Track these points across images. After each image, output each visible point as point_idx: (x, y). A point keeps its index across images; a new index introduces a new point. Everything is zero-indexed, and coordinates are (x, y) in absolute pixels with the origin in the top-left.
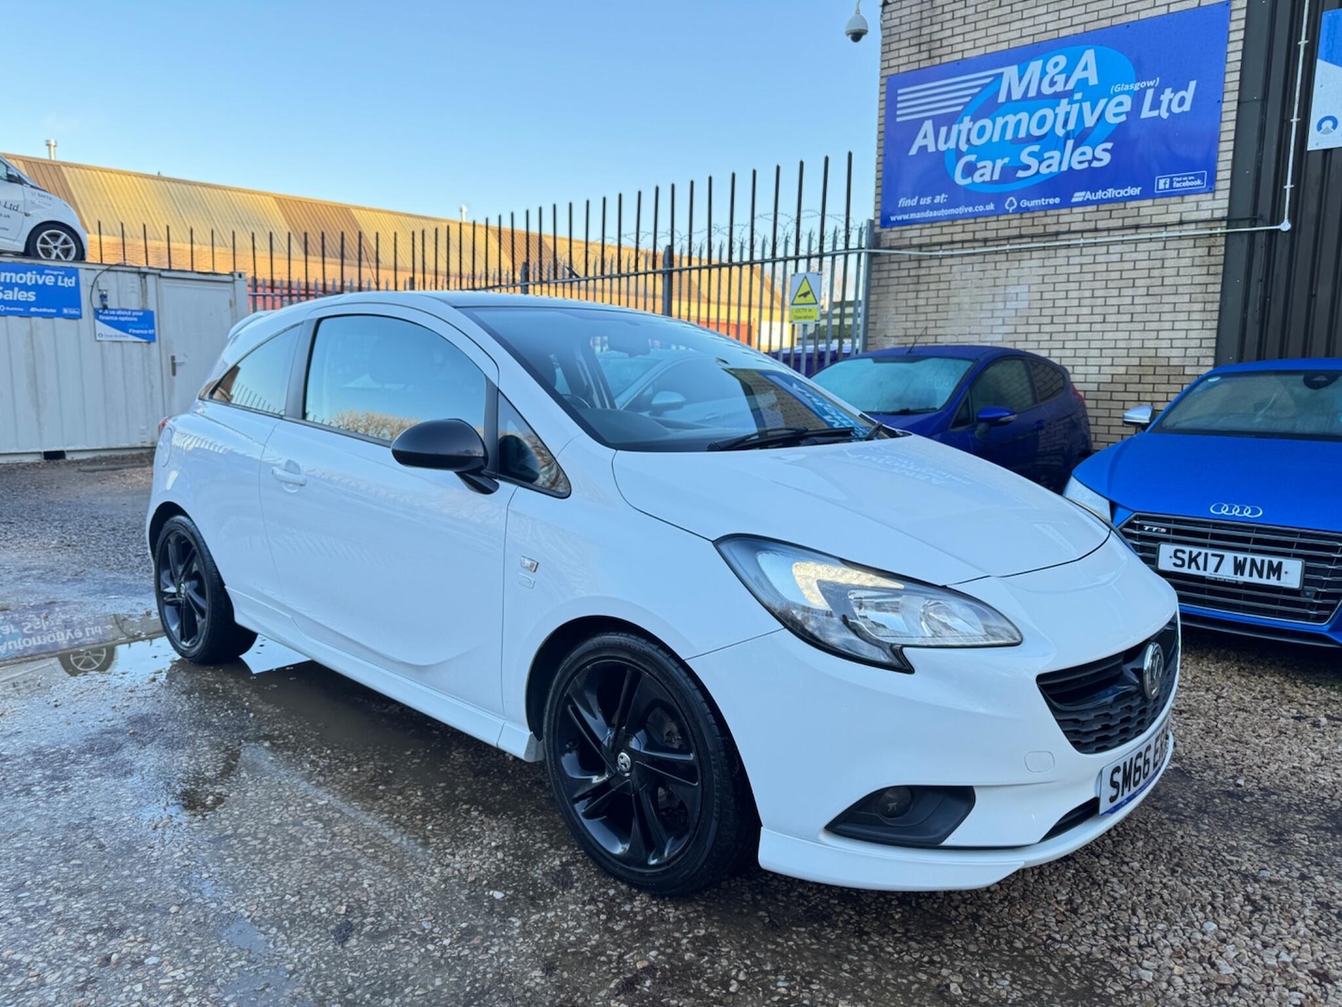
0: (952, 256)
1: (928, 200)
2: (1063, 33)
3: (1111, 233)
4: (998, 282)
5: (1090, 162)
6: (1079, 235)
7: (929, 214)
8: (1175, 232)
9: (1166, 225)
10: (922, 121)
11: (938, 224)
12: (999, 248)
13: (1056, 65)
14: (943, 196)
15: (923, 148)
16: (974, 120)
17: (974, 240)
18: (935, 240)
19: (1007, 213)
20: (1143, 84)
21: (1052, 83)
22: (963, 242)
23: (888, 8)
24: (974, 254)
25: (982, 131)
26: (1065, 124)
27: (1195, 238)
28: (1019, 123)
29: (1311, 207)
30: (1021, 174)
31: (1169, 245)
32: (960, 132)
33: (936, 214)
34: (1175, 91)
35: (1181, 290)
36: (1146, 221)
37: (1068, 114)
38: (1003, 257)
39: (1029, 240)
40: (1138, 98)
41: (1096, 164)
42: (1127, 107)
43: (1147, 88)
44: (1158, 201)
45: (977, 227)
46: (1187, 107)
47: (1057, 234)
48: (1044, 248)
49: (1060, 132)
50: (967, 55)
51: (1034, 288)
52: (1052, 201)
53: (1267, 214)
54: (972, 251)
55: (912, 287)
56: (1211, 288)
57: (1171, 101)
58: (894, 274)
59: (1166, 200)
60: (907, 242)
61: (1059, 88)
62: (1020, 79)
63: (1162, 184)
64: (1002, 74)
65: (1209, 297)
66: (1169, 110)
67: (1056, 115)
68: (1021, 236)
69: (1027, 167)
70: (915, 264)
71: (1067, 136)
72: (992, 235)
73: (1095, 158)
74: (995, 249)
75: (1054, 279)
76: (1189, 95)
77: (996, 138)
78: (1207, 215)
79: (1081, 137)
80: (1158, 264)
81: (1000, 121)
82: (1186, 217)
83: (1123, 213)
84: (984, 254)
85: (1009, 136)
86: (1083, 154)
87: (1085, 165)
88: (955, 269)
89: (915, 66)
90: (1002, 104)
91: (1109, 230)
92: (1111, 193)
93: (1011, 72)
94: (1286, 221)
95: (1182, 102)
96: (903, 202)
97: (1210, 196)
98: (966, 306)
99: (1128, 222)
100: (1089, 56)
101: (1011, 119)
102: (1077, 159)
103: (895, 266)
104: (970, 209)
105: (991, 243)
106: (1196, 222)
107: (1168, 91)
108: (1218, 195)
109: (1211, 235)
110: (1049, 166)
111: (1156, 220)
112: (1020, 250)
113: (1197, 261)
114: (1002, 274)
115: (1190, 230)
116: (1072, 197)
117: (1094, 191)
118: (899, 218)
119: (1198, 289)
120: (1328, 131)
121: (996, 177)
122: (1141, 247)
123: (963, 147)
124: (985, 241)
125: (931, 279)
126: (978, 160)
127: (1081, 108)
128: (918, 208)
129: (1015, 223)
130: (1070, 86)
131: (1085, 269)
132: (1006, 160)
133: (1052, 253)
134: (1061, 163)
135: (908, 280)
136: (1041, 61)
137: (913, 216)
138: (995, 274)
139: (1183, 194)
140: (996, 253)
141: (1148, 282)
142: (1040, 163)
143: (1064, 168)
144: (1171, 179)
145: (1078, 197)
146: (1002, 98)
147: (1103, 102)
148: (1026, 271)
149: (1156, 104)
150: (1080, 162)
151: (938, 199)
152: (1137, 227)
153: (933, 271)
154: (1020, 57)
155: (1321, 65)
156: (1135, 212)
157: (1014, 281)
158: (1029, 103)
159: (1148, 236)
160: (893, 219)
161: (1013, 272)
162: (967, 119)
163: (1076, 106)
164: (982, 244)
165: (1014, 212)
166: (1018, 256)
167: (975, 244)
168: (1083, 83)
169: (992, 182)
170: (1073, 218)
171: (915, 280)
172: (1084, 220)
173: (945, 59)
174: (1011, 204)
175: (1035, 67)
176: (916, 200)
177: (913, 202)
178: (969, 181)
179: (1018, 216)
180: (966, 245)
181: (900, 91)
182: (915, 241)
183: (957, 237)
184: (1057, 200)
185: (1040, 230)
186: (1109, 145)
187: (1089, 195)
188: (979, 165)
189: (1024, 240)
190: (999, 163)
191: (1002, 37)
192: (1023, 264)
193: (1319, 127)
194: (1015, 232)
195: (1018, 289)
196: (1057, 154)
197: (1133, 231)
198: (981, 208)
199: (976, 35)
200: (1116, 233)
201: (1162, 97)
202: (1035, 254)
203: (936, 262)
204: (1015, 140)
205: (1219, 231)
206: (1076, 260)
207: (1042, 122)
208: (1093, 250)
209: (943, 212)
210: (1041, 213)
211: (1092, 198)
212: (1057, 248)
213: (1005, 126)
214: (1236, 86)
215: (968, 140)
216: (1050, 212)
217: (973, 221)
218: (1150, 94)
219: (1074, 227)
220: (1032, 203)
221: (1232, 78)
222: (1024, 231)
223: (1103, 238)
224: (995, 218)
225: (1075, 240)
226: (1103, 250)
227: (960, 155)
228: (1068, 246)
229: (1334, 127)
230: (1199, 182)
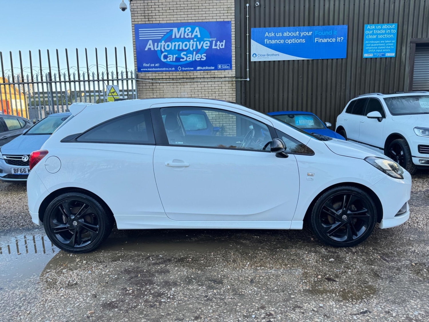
0: (163, 83)
1: (153, 65)
2: (189, 21)
3: (208, 79)
4: (178, 91)
5: (201, 59)
6: (200, 79)
7: (154, 69)
8: (223, 79)
9: (221, 78)
10: (148, 40)
11: (157, 73)
12: (177, 81)
13: (188, 30)
14: (158, 64)
15: (150, 49)
16: (166, 42)
17: (170, 78)
18: (157, 77)
19: (179, 71)
20: (212, 39)
21: (188, 35)
22: (166, 79)
23: (132, 2)
24: (170, 83)
25: (168, 46)
26: (193, 47)
27: (229, 81)
28: (179, 45)
29: (253, 75)
30: (181, 60)
31: (223, 83)
32: (161, 45)
33: (156, 69)
34: (220, 42)
35: (227, 95)
36: (216, 76)
37: (193, 44)
38: (179, 84)
39: (186, 79)
40: (211, 43)
41: (202, 59)
42: (209, 45)
43: (213, 40)
44: (219, 71)
45: (170, 75)
46: (223, 47)
47: (194, 78)
48: (190, 82)
49: (192, 49)
50: (161, 22)
51: (189, 93)
52: (191, 69)
53: (244, 77)
54: (169, 82)
55: (151, 92)
56: (233, 94)
57: (219, 44)
58: (144, 87)
59: (221, 71)
60: (147, 77)
61: (190, 36)
62: (178, 32)
64: (173, 30)
65: (233, 97)
66: (219, 47)
67: (190, 44)
68: (183, 78)
69: (183, 58)
70: (151, 85)
71: (194, 50)
72: (175, 77)
73: (202, 58)
74: (176, 81)
75: (194, 91)
76: (224, 43)
77: (173, 48)
78: (231, 76)
79: (198, 51)
80: (221, 88)
81: (174, 44)
82: (226, 76)
83: (210, 74)
84: (173, 83)
85: (177, 48)
86: (198, 56)
87: (199, 59)
88: (164, 87)
89: (144, 22)
90: (174, 38)
91: (207, 78)
92: (207, 68)
93: (175, 30)
94: (248, 78)
95: (222, 45)
96: (145, 65)
97: (231, 71)
99: (212, 76)
100: (197, 29)
101: (177, 44)
102: (197, 57)
103: (145, 85)
104: (167, 69)
105: (175, 80)
106: (228, 77)
107: (219, 42)
108: (233, 71)
109: (232, 81)
110: (189, 59)
111: (219, 76)
112: (184, 82)
113: (230, 87)
114: (179, 89)
115: (227, 79)
116: (197, 68)
117: (202, 67)
118: (144, 70)
119: (231, 94)
120: (254, 57)
121: (174, 60)
122: (216, 83)
123: (163, 50)
124: (173, 79)
125: (157, 89)
126: (168, 54)
127: (196, 43)
128: (150, 67)
129: (181, 74)
130: (193, 36)
131: (202, 88)
132: (177, 55)
134: (193, 58)
135: (150, 89)
136: (184, 28)
137: (149, 69)
138: (177, 89)
139: (225, 69)
140: (177, 82)
141: (219, 92)
142: (187, 57)
143: (194, 60)
144: (222, 65)
145: (198, 68)
146: (173, 37)
147: (202, 42)
148: (186, 88)
149: (216, 45)
150: (198, 58)
151: (156, 65)
152: (214, 78)
153: (157, 87)
154: (179, 26)
155: (252, 41)
156: (213, 74)
157: (183, 91)
158: (183, 40)
159: (217, 80)
160: (142, 70)
161: (182, 89)
162: (163, 41)
163: (195, 43)
164: (172, 80)
165: (181, 71)
166: (183, 84)
167: (170, 80)
168: (196, 36)
169: (173, 61)
170: (197, 74)
171: (152, 89)
172: (201, 75)
173: (154, 22)
174: (180, 69)
175: (182, 29)
176: (149, 64)
177: (148, 65)
178: (166, 60)
179: (182, 72)
180: (167, 80)
181: (139, 30)
182: (150, 77)
183: (164, 77)
184: (193, 69)
185: (189, 77)
186: (205, 55)
187: (201, 68)
188: (169, 56)
190: (175, 56)
191: (171, 19)
192: (185, 86)
193: (253, 56)
194: (182, 77)
195: (184, 93)
196: (191, 55)
197: (214, 79)
198: (171, 69)
199: (163, 17)
200: (209, 79)
201: (217, 43)
202: (188, 84)
203: (158, 84)
204: (179, 50)
205: (234, 80)
206: (200, 86)
207: (186, 45)
208: (204, 83)
209: (158, 69)
210: (189, 72)
211: (202, 69)
212: (194, 82)
213: (175, 45)
214: (234, 43)
215: (164, 48)
216: (191, 72)
217: (168, 73)
218: (214, 42)
219: (198, 77)
220: (186, 69)
221: (233, 41)
222: (184, 77)
223: (206, 80)
224: (175, 72)
225: (199, 80)
226: (206, 83)
227: (162, 52)
228: (197, 82)
229: (256, 56)
230: (228, 67)
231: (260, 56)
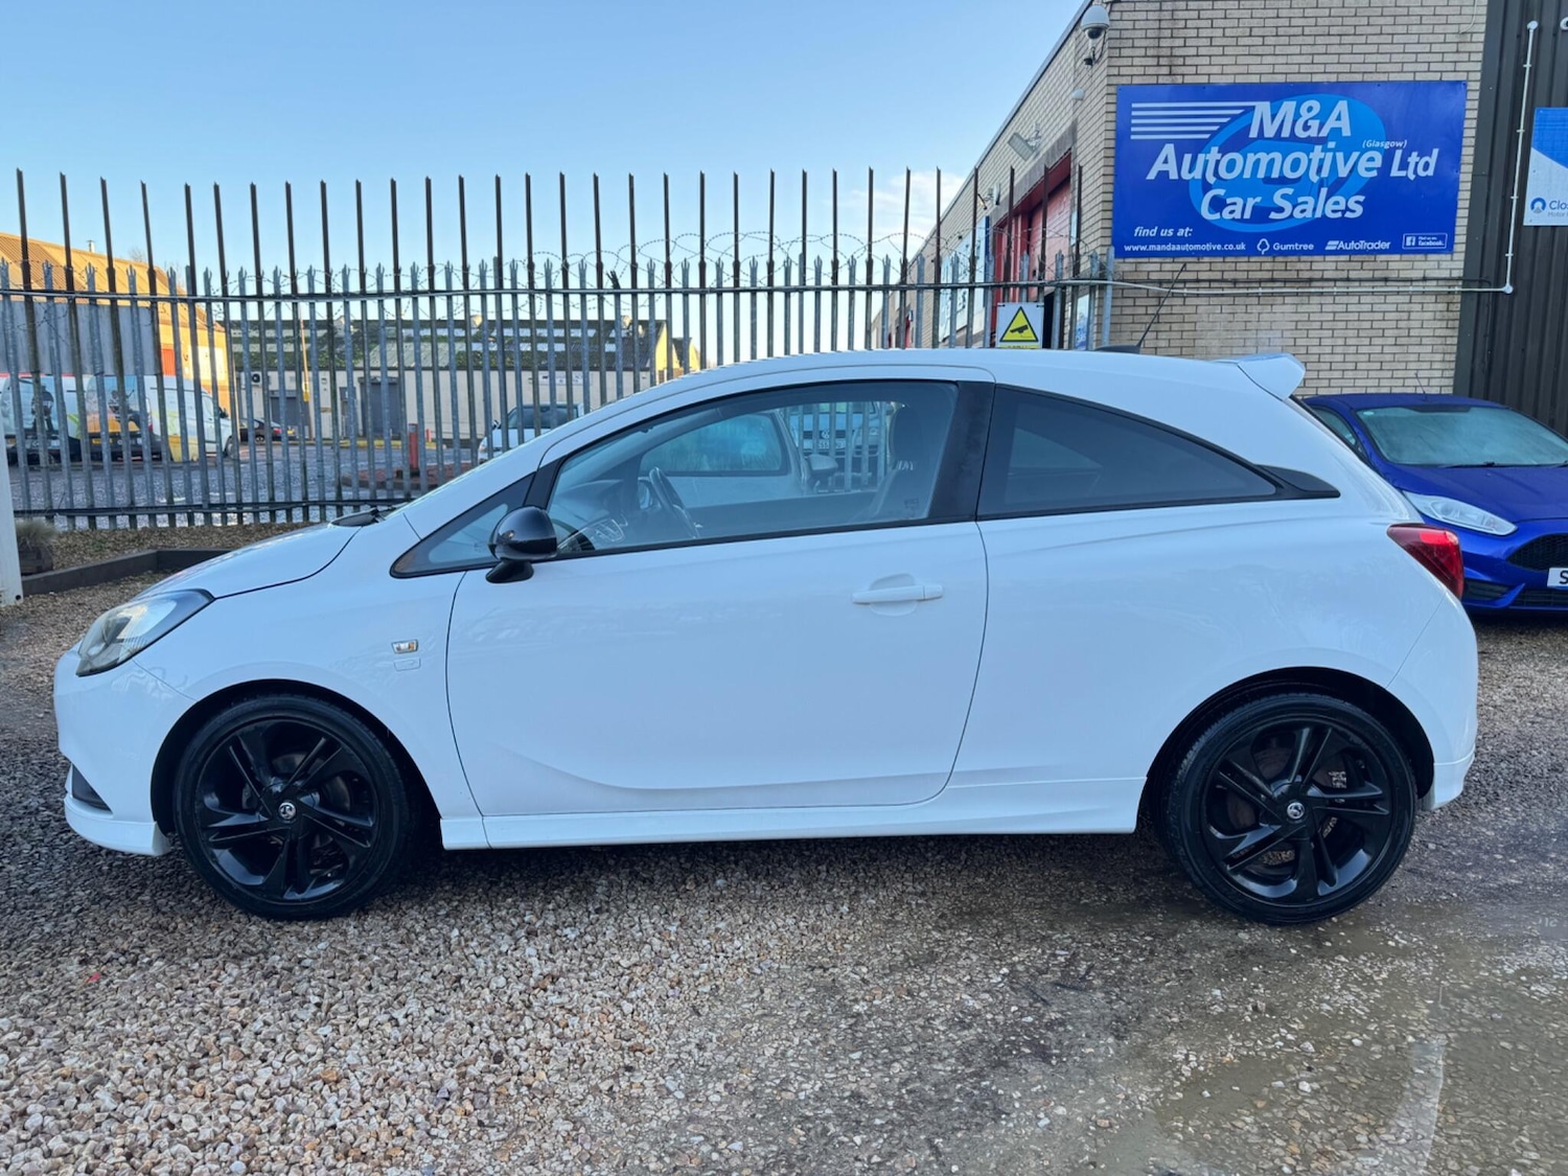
0: (1198, 295)
1: (1171, 232)
2: (1317, 78)
3: (1363, 284)
4: (1249, 325)
5: (1344, 212)
6: (1332, 284)
7: (1170, 247)
8: (1419, 287)
9: (1411, 281)
10: (1162, 144)
11: (1181, 259)
12: (1250, 291)
13: (1310, 109)
14: (1187, 229)
15: (1163, 174)
16: (1223, 151)
17: (1223, 280)
18: (1178, 276)
19: (1259, 254)
20: (1392, 144)
21: (1306, 127)
22: (1210, 281)
23: (1117, 7)
24: (1223, 295)
25: (1231, 166)
26: (1319, 171)
27: (1437, 294)
28: (1272, 162)
29: (1526, 276)
30: (1273, 215)
31: (1415, 299)
32: (1206, 162)
33: (1179, 248)
34: (1421, 155)
35: (1425, 341)
36: (1394, 275)
37: (1322, 161)
38: (1255, 300)
39: (1282, 284)
40: (1388, 156)
41: (1348, 215)
42: (1378, 163)
43: (1396, 148)
44: (1405, 257)
45: (1226, 267)
46: (1430, 172)
47: (1310, 280)
48: (1297, 294)
49: (1314, 178)
50: (1214, 80)
51: (1286, 334)
52: (1305, 247)
53: (1492, 279)
54: (1220, 292)
55: (1150, 327)
56: (1449, 341)
57: (1417, 163)
58: (1127, 311)
59: (1412, 257)
60: (1144, 276)
61: (1313, 133)
62: (1273, 117)
63: (1409, 241)
64: (1253, 108)
65: (1449, 349)
66: (1415, 172)
67: (1310, 160)
68: (1273, 280)
69: (1281, 210)
70: (1154, 301)
71: (1321, 183)
72: (1242, 276)
73: (1348, 209)
74: (1245, 291)
75: (1308, 326)
76: (1433, 161)
77: (1247, 175)
78: (1446, 274)
79: (1336, 186)
80: (1405, 316)
81: (1251, 158)
82: (1430, 274)
83: (1371, 265)
84: (1234, 296)
85: (1261, 174)
86: (1337, 203)
87: (1339, 215)
88: (1200, 309)
89: (1153, 80)
90: (1254, 139)
91: (1360, 280)
92: (1363, 245)
93: (1263, 108)
94: (1508, 284)
95: (1426, 166)
96: (1139, 231)
97: (1448, 257)
98: (1214, 350)
99: (1378, 274)
100: (1342, 106)
101: (1264, 158)
102: (1331, 207)
103: (1130, 302)
104: (1219, 247)
105: (1241, 285)
106: (1437, 279)
107: (1415, 154)
108: (1456, 257)
109: (1449, 293)
110: (1303, 211)
111: (1403, 275)
112: (1272, 294)
113: (1438, 315)
114: (1254, 318)
115: (1431, 286)
116: (1326, 245)
117: (1347, 241)
118: (1136, 248)
119: (1439, 341)
120: (1538, 211)
121: (1247, 215)
122: (1390, 299)
123: (1211, 179)
124: (1235, 282)
125: (1174, 318)
126: (1229, 194)
127: (1334, 158)
128: (1158, 240)
129: (1267, 266)
130: (1324, 133)
131: (1338, 317)
132: (1258, 199)
133: (1305, 299)
134: (1314, 210)
135: (1146, 319)
136: (1294, 103)
137: (1152, 247)
138: (1246, 317)
139: (1427, 251)
140: (1247, 295)
141: (1396, 332)
142: (1294, 207)
143: (1318, 214)
144: (1417, 237)
145: (1332, 245)
146: (1253, 134)
147: (1355, 155)
148: (1278, 317)
149: (1404, 165)
150: (1334, 211)
151: (1181, 232)
152: (1386, 280)
153: (1176, 310)
154: (1276, 93)
155: (1534, 152)
156: (1384, 265)
157: (1265, 325)
158: (1286, 143)
159: (1396, 289)
160: (1127, 248)
161: (1264, 317)
162: (1215, 149)
163: (1330, 155)
164: (1231, 285)
165: (1267, 254)
166: (1270, 300)
167: (1224, 285)
168: (1336, 132)
169: (1242, 220)
170: (1326, 265)
171: (1155, 318)
172: (1337, 269)
173: (1188, 80)
174: (1263, 246)
175: (1288, 107)
176: (1155, 230)
177: (1153, 233)
178: (1217, 216)
179: (1270, 259)
180: (1213, 285)
181: (1134, 105)
182: (1154, 276)
183: (1203, 276)
184: (1311, 247)
185: (1293, 275)
186: (1361, 198)
187: (1342, 245)
188: (1229, 201)
189: (1277, 284)
190: (1251, 202)
191: (1253, 69)
192: (1276, 309)
194: (1267, 275)
195: (1270, 334)
196: (1311, 200)
197: (1382, 283)
198: (1231, 247)
199: (1225, 60)
200: (1367, 284)
201: (1409, 159)
202: (1288, 300)
203: (1179, 301)
204: (1268, 180)
205: (1457, 289)
206: (1330, 308)
207: (1295, 165)
208: (1345, 299)
209: (1187, 247)
210: (1294, 258)
211: (1345, 247)
212: (1310, 294)
213: (1257, 163)
214: (1470, 159)
215: (1216, 173)
216: (1304, 258)
217: (1221, 259)
218: (1398, 154)
219: (1327, 275)
220: (1286, 247)
221: (1468, 153)
222: (1277, 275)
223: (1354, 287)
224: (1246, 259)
225: (1329, 288)
226: (1355, 299)
227: (1207, 187)
228: (1321, 294)
229: (1544, 208)
230: (1440, 243)
231: (1560, 206)
